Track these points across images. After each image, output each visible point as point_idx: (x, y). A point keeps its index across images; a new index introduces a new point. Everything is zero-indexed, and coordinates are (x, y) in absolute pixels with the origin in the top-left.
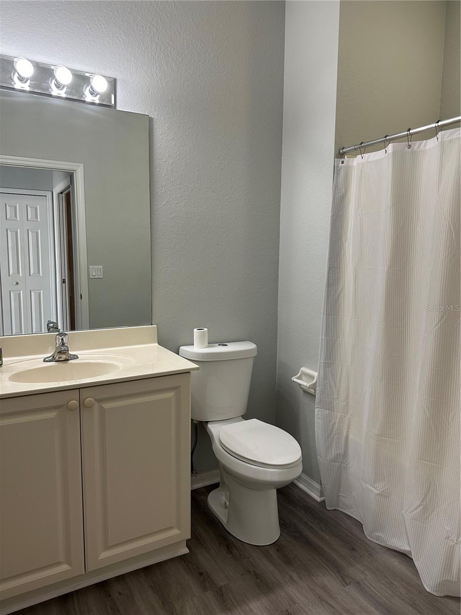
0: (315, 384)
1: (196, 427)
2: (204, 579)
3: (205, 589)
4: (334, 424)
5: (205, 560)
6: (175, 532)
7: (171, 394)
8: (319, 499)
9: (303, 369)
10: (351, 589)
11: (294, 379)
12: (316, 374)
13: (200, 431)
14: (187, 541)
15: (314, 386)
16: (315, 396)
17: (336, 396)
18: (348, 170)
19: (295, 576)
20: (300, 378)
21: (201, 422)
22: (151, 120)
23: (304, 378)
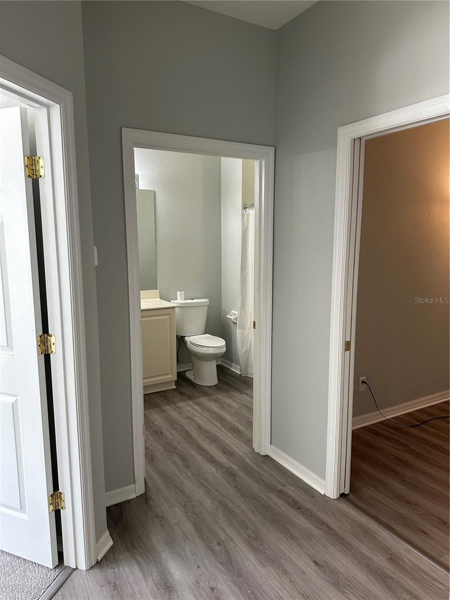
0: (236, 318)
1: (180, 340)
2: (182, 394)
3: (182, 396)
4: (245, 336)
5: (183, 390)
6: (170, 376)
7: (167, 317)
8: (239, 373)
9: (232, 311)
10: (243, 395)
11: (228, 316)
12: (237, 313)
13: (181, 340)
14: (175, 381)
15: (236, 319)
16: (236, 324)
17: (246, 323)
18: (248, 215)
19: (221, 393)
20: (231, 316)
21: (182, 337)
22: (155, 192)
23: (233, 315)
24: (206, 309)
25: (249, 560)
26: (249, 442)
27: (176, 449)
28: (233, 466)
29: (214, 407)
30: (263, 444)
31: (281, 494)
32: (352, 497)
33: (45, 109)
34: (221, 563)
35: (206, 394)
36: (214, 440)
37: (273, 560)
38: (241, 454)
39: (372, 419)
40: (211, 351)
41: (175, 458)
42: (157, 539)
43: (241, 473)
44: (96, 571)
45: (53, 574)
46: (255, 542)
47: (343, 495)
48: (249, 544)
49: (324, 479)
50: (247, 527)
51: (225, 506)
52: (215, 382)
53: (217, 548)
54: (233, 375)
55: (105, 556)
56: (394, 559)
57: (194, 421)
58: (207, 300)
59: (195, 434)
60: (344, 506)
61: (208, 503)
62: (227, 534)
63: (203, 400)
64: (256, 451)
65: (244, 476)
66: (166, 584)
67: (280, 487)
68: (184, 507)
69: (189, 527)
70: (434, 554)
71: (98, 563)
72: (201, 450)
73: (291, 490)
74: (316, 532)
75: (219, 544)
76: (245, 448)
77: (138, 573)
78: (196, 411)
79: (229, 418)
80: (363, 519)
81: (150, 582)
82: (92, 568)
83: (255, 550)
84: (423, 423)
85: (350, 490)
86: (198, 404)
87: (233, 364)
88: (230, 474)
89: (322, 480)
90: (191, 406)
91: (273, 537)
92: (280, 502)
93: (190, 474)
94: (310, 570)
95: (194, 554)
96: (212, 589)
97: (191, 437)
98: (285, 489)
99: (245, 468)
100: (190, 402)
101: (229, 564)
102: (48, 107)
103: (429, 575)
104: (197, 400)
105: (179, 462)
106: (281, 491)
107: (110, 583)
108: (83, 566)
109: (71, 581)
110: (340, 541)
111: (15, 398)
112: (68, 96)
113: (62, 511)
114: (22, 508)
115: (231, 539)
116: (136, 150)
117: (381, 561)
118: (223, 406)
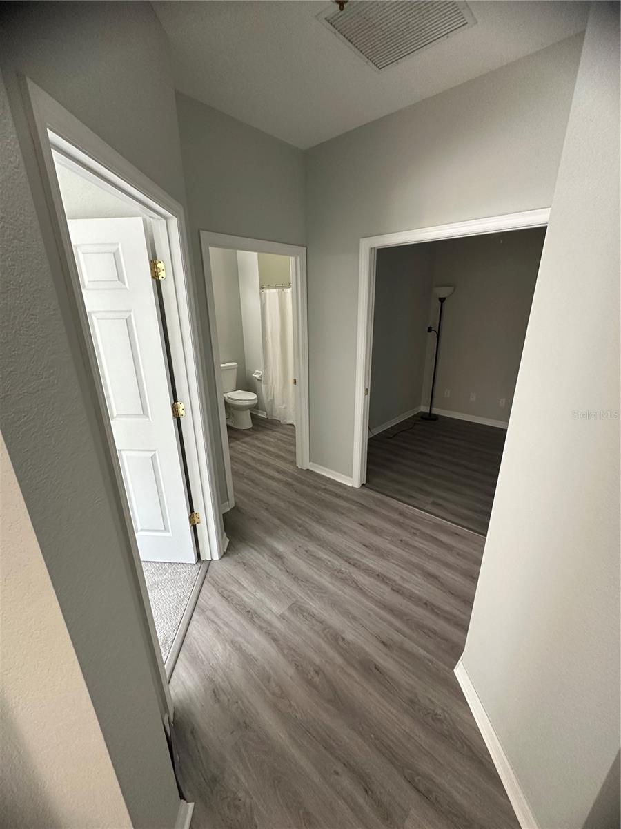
0: (260, 376)
4: (269, 390)
9: (256, 371)
11: (253, 375)
12: (261, 372)
16: (261, 379)
17: (269, 379)
20: (255, 375)
23: (258, 374)
24: (236, 370)
25: (323, 532)
26: (294, 463)
27: (243, 474)
28: (288, 479)
29: (257, 443)
30: (304, 461)
31: (326, 490)
32: (368, 485)
33: (164, 221)
34: (306, 536)
35: (247, 435)
36: (268, 465)
37: (335, 528)
38: (290, 471)
39: (377, 431)
40: (247, 403)
41: (245, 480)
42: (258, 532)
43: (294, 483)
44: (226, 559)
45: (197, 567)
46: (321, 520)
47: (363, 485)
48: (318, 522)
49: (352, 477)
50: (313, 513)
51: (294, 504)
52: (251, 426)
53: (300, 529)
54: (262, 419)
55: (227, 549)
56: (401, 514)
57: (248, 455)
58: (236, 364)
59: (252, 463)
60: (365, 491)
61: (282, 504)
62: (302, 520)
63: (247, 439)
64: (300, 467)
65: (298, 484)
66: (276, 555)
67: (323, 487)
68: (267, 509)
69: (276, 521)
70: (421, 507)
71: (225, 553)
72: (262, 473)
73: (330, 487)
74: (354, 508)
75: (300, 526)
76: (292, 467)
77: (255, 553)
78: (245, 447)
79: (272, 449)
80: (379, 496)
81: (266, 556)
82: (222, 557)
83: (324, 525)
84: (395, 435)
85: (367, 482)
86: (245, 443)
87: (260, 411)
88: (288, 484)
89: (349, 478)
90: (239, 445)
91: (330, 515)
92: (327, 496)
93: (261, 489)
94: (360, 529)
95: (286, 535)
96: (306, 551)
97: (250, 465)
98: (327, 487)
99: (296, 479)
100: (238, 442)
101: (311, 536)
102: (166, 218)
103: (421, 518)
104: (242, 440)
105: (250, 483)
106: (325, 489)
107: (239, 563)
108: (216, 557)
109: (212, 567)
110: (370, 510)
111: (153, 453)
112: (180, 209)
113: (197, 525)
114: (166, 529)
115: (306, 522)
116: (210, 248)
117: (396, 516)
118: (264, 442)
